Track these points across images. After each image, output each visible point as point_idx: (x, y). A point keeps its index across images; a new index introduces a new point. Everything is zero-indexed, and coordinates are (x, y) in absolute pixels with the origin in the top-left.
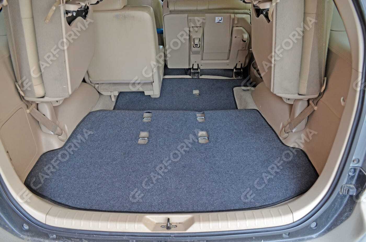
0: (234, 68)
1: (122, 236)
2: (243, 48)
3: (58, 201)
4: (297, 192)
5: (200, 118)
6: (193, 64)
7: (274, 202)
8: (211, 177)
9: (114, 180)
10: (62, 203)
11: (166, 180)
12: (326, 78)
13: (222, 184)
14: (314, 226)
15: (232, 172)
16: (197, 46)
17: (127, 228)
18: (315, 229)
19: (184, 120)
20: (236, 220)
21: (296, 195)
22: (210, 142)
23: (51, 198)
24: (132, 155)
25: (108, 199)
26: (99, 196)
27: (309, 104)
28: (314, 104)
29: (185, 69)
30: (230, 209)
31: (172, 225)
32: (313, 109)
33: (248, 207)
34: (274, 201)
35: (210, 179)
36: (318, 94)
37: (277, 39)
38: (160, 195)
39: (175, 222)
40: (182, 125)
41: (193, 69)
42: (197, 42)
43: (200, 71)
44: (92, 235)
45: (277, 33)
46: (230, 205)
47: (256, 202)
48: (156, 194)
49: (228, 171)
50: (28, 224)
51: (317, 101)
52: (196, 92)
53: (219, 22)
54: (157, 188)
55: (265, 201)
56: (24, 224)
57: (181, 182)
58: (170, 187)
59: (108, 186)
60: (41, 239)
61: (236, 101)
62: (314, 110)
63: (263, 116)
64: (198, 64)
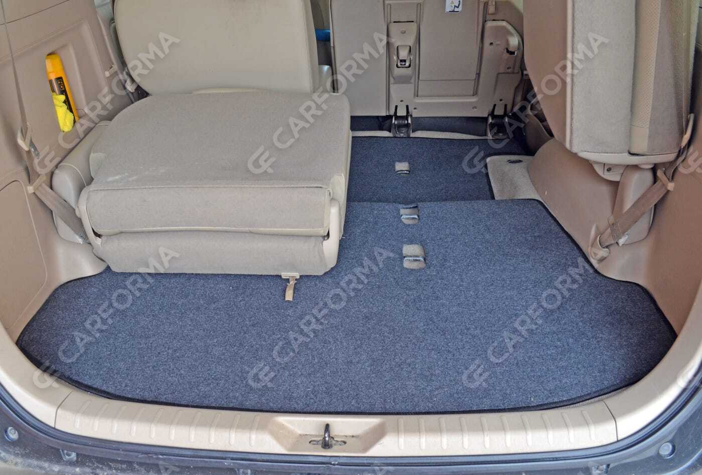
0: (489, 115)
1: (222, 458)
2: (508, 68)
3: (86, 383)
4: (628, 376)
5: (408, 219)
6: (396, 107)
7: (573, 397)
8: (427, 340)
9: (211, 342)
10: (94, 386)
11: (326, 345)
12: (692, 116)
13: (454, 355)
14: (667, 453)
15: (478, 331)
16: (405, 65)
17: (233, 441)
18: (671, 459)
19: (372, 220)
20: (483, 430)
21: (627, 383)
22: (429, 267)
23: (71, 377)
24: (253, 291)
25: (194, 380)
26: (176, 374)
27: (655, 179)
28: (666, 176)
29: (378, 117)
30: (470, 409)
31: (335, 439)
32: (666, 188)
33: (511, 407)
34: (574, 394)
35: (426, 345)
36: (676, 154)
37: (578, 27)
38: (310, 374)
39: (343, 434)
40: (367, 232)
41: (397, 118)
42: (404, 54)
43: (412, 122)
44: (156, 454)
45: (577, 12)
46: (470, 401)
47: (529, 396)
48: (302, 374)
49: (468, 329)
50: (17, 427)
51: (673, 169)
52: (402, 166)
53: (454, 11)
54: (305, 361)
55: (551, 393)
56: (10, 428)
57: (359, 349)
58: (334, 360)
59: (196, 355)
60: (43, 462)
61: (493, 185)
62: (668, 191)
63: (552, 213)
64: (407, 107)
